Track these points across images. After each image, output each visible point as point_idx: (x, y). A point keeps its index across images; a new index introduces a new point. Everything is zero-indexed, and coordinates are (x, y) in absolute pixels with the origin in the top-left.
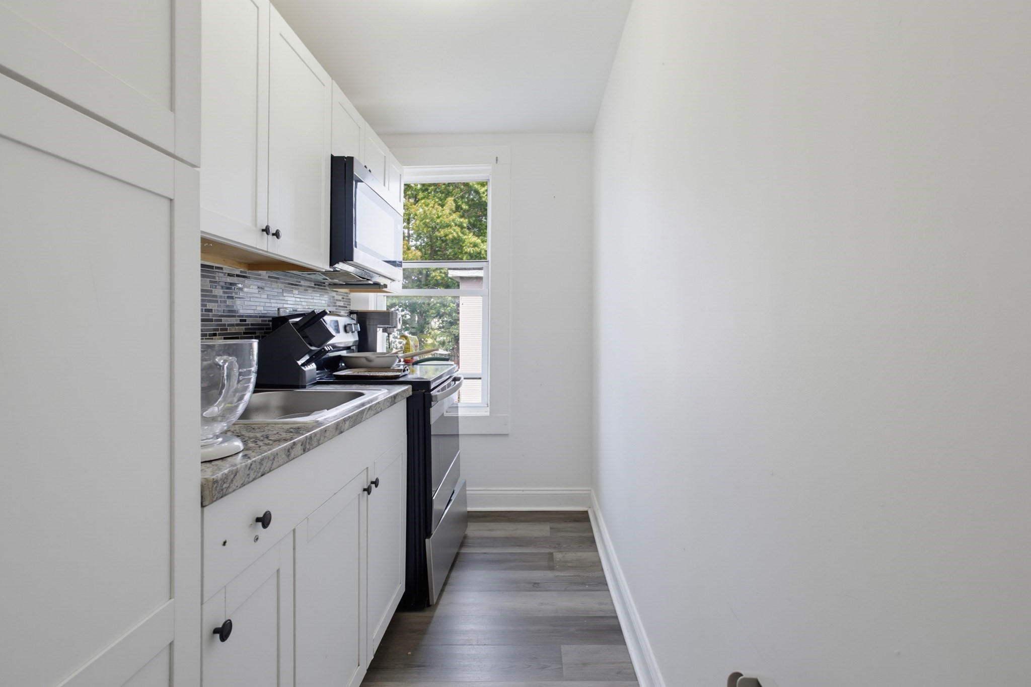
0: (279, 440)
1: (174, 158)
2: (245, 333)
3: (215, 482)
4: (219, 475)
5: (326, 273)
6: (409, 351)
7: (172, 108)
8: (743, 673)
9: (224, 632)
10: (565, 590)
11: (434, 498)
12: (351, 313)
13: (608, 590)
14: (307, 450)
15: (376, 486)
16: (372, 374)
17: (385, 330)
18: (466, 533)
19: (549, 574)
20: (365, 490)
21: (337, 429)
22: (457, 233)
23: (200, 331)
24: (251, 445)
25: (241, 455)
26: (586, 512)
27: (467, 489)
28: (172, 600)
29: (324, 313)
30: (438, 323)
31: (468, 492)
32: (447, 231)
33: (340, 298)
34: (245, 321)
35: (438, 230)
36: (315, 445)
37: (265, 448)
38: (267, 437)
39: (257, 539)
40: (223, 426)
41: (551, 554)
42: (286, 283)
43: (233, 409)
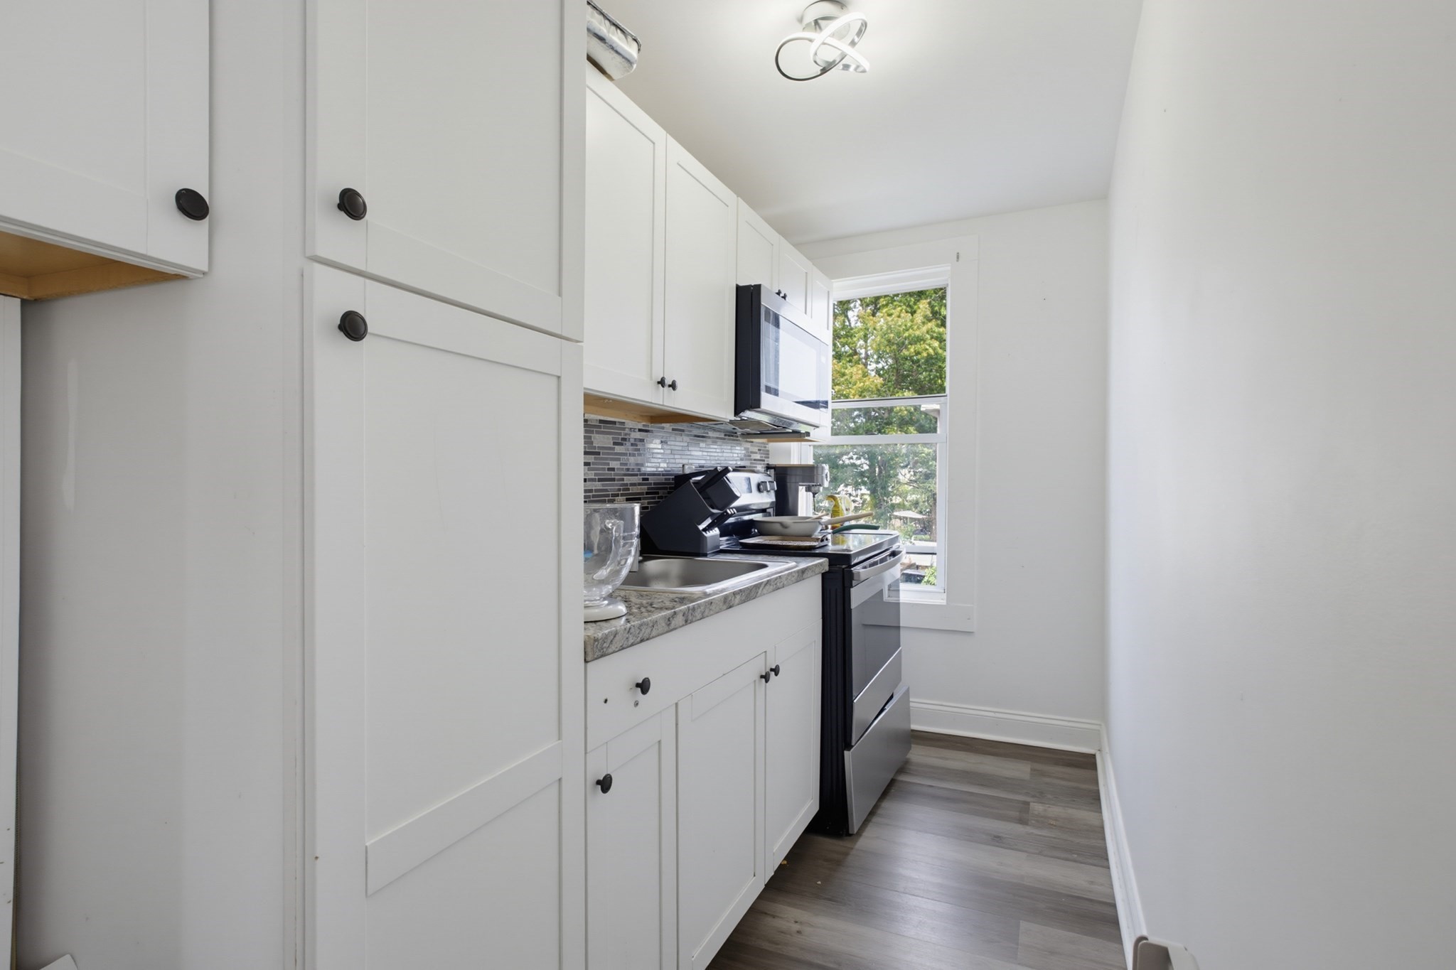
0: (661, 609)
1: (561, 338)
2: (647, 493)
3: (596, 640)
4: (600, 635)
5: (731, 422)
6: (839, 515)
7: (560, 294)
8: (1149, 938)
9: (605, 784)
10: (1040, 853)
11: (855, 701)
12: (768, 467)
13: (1108, 868)
14: (689, 621)
15: (776, 675)
16: (785, 543)
17: (808, 489)
18: (908, 756)
19: (1019, 829)
20: (762, 677)
21: (725, 602)
22: (934, 349)
23: (583, 492)
24: (635, 610)
25: (624, 619)
26: (1094, 756)
27: (911, 700)
28: (560, 741)
29: (726, 470)
30: (908, 476)
31: (911, 704)
32: (918, 347)
33: (756, 449)
34: (647, 479)
35: (906, 348)
36: (698, 618)
37: (646, 614)
38: (651, 605)
39: (636, 704)
40: (609, 588)
41: (1027, 804)
42: (691, 435)
43: (619, 572)
